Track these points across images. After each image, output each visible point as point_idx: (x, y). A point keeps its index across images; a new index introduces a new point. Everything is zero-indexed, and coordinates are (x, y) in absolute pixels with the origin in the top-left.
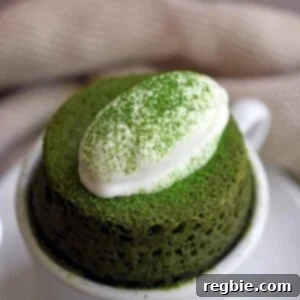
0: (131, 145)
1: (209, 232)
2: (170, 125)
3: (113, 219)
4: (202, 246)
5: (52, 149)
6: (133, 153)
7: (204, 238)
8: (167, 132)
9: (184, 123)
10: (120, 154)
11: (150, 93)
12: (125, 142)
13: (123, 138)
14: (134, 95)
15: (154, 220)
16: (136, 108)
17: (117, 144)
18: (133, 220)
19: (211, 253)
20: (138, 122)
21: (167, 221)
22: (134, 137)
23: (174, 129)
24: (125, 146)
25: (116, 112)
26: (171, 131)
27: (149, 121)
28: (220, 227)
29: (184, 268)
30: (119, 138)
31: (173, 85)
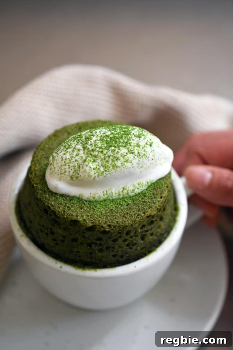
0: (80, 161)
1: (115, 241)
2: (111, 158)
3: (52, 205)
4: (108, 248)
5: (41, 149)
6: (79, 167)
7: (110, 243)
8: (107, 162)
9: (122, 159)
10: (71, 165)
11: (109, 133)
12: (77, 158)
13: (77, 155)
14: (98, 131)
15: (77, 216)
16: (94, 139)
17: (72, 157)
18: (64, 212)
19: (114, 256)
20: (90, 148)
21: (84, 220)
22: (84, 157)
23: (113, 161)
24: (76, 161)
25: (82, 137)
26: (111, 161)
27: (98, 149)
28: (125, 240)
29: (91, 258)
30: (75, 154)
31: (127, 133)
